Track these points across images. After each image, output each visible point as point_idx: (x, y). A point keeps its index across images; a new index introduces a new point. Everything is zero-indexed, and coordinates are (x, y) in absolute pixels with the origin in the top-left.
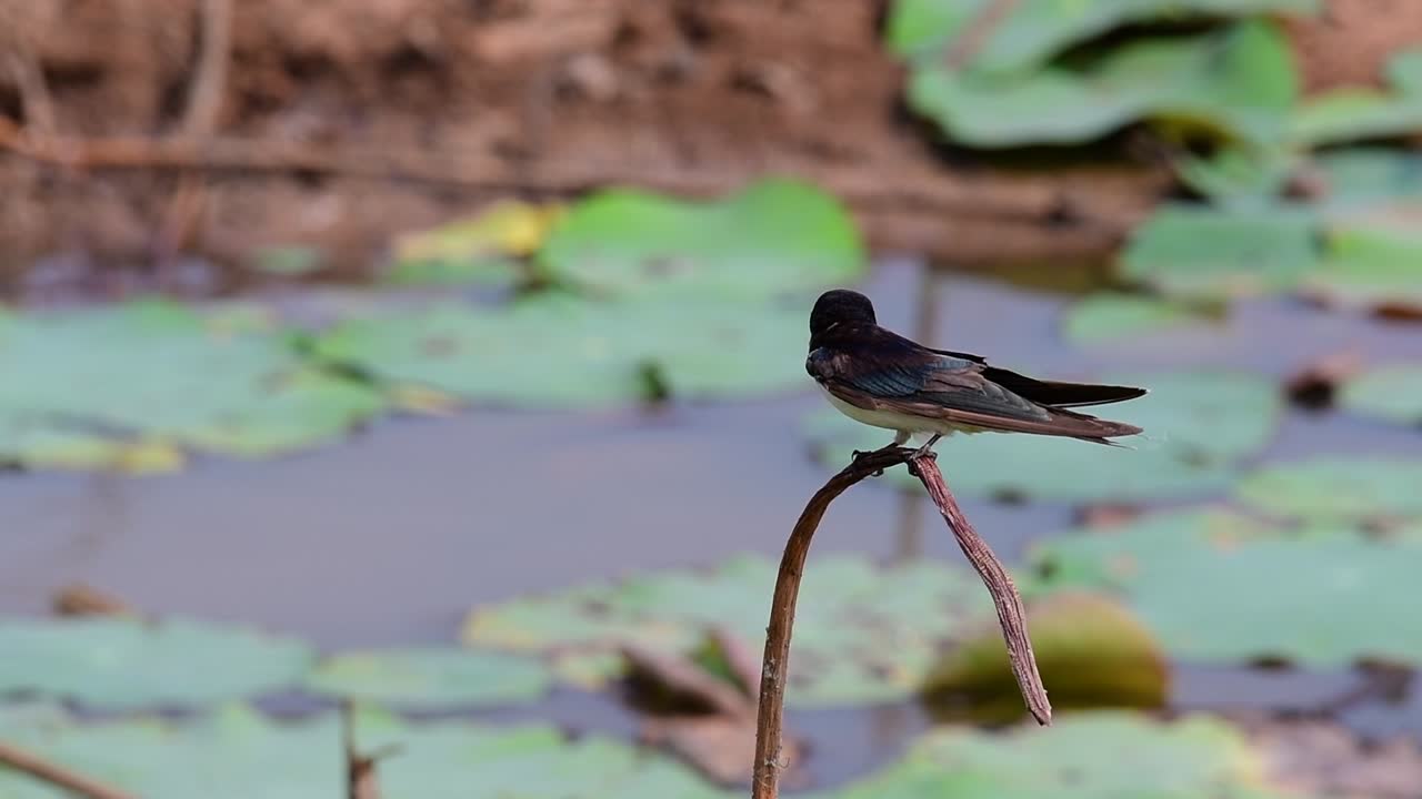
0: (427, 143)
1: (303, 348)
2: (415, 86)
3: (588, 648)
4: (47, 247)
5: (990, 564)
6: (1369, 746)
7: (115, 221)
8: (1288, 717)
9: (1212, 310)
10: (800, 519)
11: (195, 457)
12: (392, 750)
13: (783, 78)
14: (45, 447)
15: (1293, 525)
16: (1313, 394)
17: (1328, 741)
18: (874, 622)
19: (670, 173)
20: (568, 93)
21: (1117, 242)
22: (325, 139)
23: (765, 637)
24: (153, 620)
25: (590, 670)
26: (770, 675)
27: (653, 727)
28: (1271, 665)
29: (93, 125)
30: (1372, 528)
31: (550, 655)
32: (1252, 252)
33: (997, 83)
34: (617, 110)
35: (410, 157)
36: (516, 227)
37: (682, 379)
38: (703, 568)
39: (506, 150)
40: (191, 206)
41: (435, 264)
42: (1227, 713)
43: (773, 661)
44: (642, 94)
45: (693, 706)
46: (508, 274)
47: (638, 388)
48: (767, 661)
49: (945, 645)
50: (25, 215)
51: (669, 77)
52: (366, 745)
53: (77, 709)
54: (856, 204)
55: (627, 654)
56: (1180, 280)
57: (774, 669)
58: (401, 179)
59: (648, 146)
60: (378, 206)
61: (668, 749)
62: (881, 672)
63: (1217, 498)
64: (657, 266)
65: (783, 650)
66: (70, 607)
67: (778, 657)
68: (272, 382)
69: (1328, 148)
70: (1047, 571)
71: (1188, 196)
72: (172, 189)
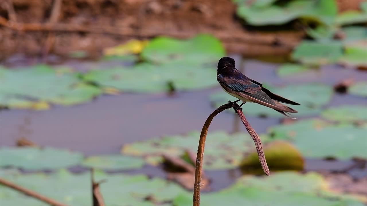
0: (112, 24)
1: (81, 77)
2: (110, 10)
3: (154, 155)
4: (14, 52)
5: (254, 134)
6: (356, 180)
7: (32, 45)
8: (335, 172)
9: (316, 67)
10: (206, 122)
11: (53, 106)
12: (103, 181)
13: (205, 8)
14: (14, 103)
15: (336, 123)
16: (341, 89)
17: (345, 179)
18: (228, 148)
19: (175, 32)
20: (149, 12)
21: (291, 50)
22: (86, 24)
23: (197, 152)
24: (42, 147)
25: (154, 161)
26: (198, 162)
27: (171, 175)
28: (330, 159)
29: (26, 20)
30: (357, 124)
31: (144, 157)
32: (326, 53)
33: (260, 9)
34: (162, 16)
35: (108, 28)
36: (136, 46)
37: (178, 86)
38: (184, 134)
39: (133, 26)
40: (51, 41)
41: (115, 56)
42: (319, 172)
43: (199, 158)
44: (168, 12)
45: (181, 170)
46: (134, 59)
47: (167, 88)
48: (197, 158)
49: (246, 154)
50: (9, 43)
51: (175, 7)
52: (97, 180)
53: (22, 171)
54: (224, 40)
55: (164, 156)
56: (307, 60)
57: (199, 160)
58: (106, 34)
59: (170, 26)
60: (100, 41)
61: (175, 181)
62: (230, 161)
63: (316, 116)
64: (172, 56)
65: (202, 155)
66: (20, 144)
67: (200, 157)
68: (73, 86)
69: (345, 26)
70: (272, 135)
71: (309, 38)
72: (47, 37)
